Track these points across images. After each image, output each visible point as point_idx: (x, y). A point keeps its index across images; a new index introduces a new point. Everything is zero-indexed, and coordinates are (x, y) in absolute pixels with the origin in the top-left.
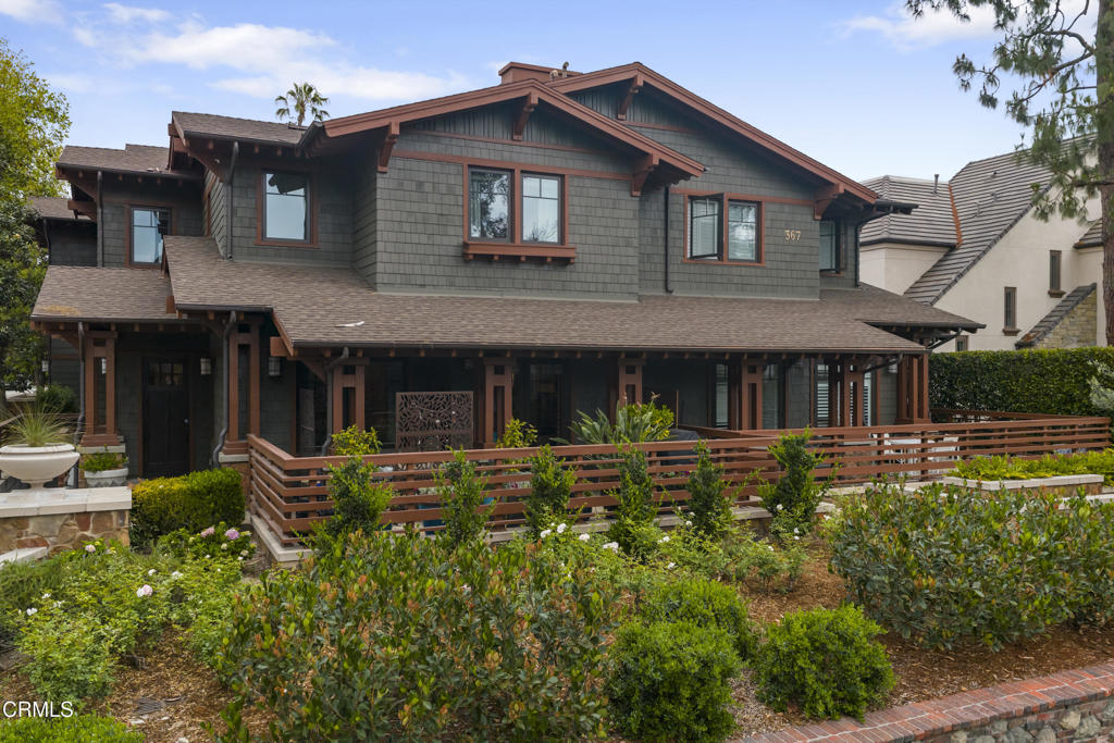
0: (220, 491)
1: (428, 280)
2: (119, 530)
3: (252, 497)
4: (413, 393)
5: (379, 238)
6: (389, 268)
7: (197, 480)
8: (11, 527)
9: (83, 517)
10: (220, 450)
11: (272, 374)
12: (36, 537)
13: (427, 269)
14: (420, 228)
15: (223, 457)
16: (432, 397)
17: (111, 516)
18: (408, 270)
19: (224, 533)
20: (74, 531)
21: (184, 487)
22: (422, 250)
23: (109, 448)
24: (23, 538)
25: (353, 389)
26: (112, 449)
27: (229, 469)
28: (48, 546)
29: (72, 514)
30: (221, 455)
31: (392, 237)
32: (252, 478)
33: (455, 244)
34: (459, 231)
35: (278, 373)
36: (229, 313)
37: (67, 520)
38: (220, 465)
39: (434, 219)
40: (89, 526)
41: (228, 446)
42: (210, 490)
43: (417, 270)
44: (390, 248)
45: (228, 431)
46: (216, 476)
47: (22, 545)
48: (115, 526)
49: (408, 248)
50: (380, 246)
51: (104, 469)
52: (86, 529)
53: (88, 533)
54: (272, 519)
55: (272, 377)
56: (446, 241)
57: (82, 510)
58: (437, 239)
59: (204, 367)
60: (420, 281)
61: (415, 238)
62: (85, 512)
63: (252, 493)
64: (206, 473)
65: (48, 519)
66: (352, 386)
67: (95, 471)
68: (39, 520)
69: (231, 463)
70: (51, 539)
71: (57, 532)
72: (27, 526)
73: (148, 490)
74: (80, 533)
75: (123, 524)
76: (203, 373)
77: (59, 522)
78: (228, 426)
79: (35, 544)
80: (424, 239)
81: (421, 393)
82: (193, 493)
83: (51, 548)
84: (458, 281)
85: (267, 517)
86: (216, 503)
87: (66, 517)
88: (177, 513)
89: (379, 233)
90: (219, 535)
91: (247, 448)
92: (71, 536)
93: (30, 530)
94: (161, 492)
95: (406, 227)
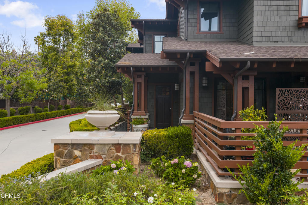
0: (182, 136)
1: (279, 39)
2: (133, 154)
3: (196, 140)
4: (286, 89)
5: (254, 20)
6: (259, 34)
7: (171, 131)
8: (87, 148)
9: (117, 146)
10: (182, 118)
11: (204, 85)
12: (97, 154)
13: (278, 34)
14: (275, 13)
15: (183, 121)
16: (298, 91)
17: (130, 147)
18: (269, 34)
19: (183, 162)
20: (113, 153)
21: (165, 134)
22: (276, 24)
23: (141, 116)
24: (92, 154)
25: (248, 88)
26: (143, 117)
27: (186, 126)
28: (102, 159)
29: (113, 144)
30: (182, 120)
31: (261, 19)
32: (196, 131)
33: (294, 20)
34: (296, 13)
35: (206, 85)
36: (186, 53)
37: (110, 147)
38: (182, 125)
39: (283, 8)
40: (120, 151)
41: (185, 116)
42: (177, 136)
43: (273, 34)
44: (260, 24)
45: (185, 110)
46: (180, 129)
47: (92, 157)
48: (132, 152)
49: (269, 24)
50: (255, 24)
51: (139, 124)
52: (119, 152)
53: (120, 154)
54: (208, 155)
55: (204, 87)
56: (289, 18)
57: (117, 143)
58: (284, 18)
59: (176, 87)
60: (275, 39)
61: (273, 19)
62: (118, 144)
63: (196, 138)
64: (175, 128)
65: (102, 146)
66: (247, 86)
67: (136, 125)
68: (99, 146)
69: (186, 124)
70: (104, 156)
71: (106, 153)
72: (93, 149)
73: (149, 134)
74: (116, 154)
75: (135, 151)
76: (176, 89)
77: (107, 148)
78: (185, 108)
79: (97, 157)
80: (277, 19)
81: (291, 89)
82: (169, 137)
83: (104, 160)
84: (295, 39)
85: (205, 153)
86: (180, 143)
87: (110, 145)
88: (162, 146)
89: (254, 17)
90: (181, 164)
91: (193, 118)
92: (112, 155)
93: (95, 150)
94: (155, 136)
95: (268, 13)
